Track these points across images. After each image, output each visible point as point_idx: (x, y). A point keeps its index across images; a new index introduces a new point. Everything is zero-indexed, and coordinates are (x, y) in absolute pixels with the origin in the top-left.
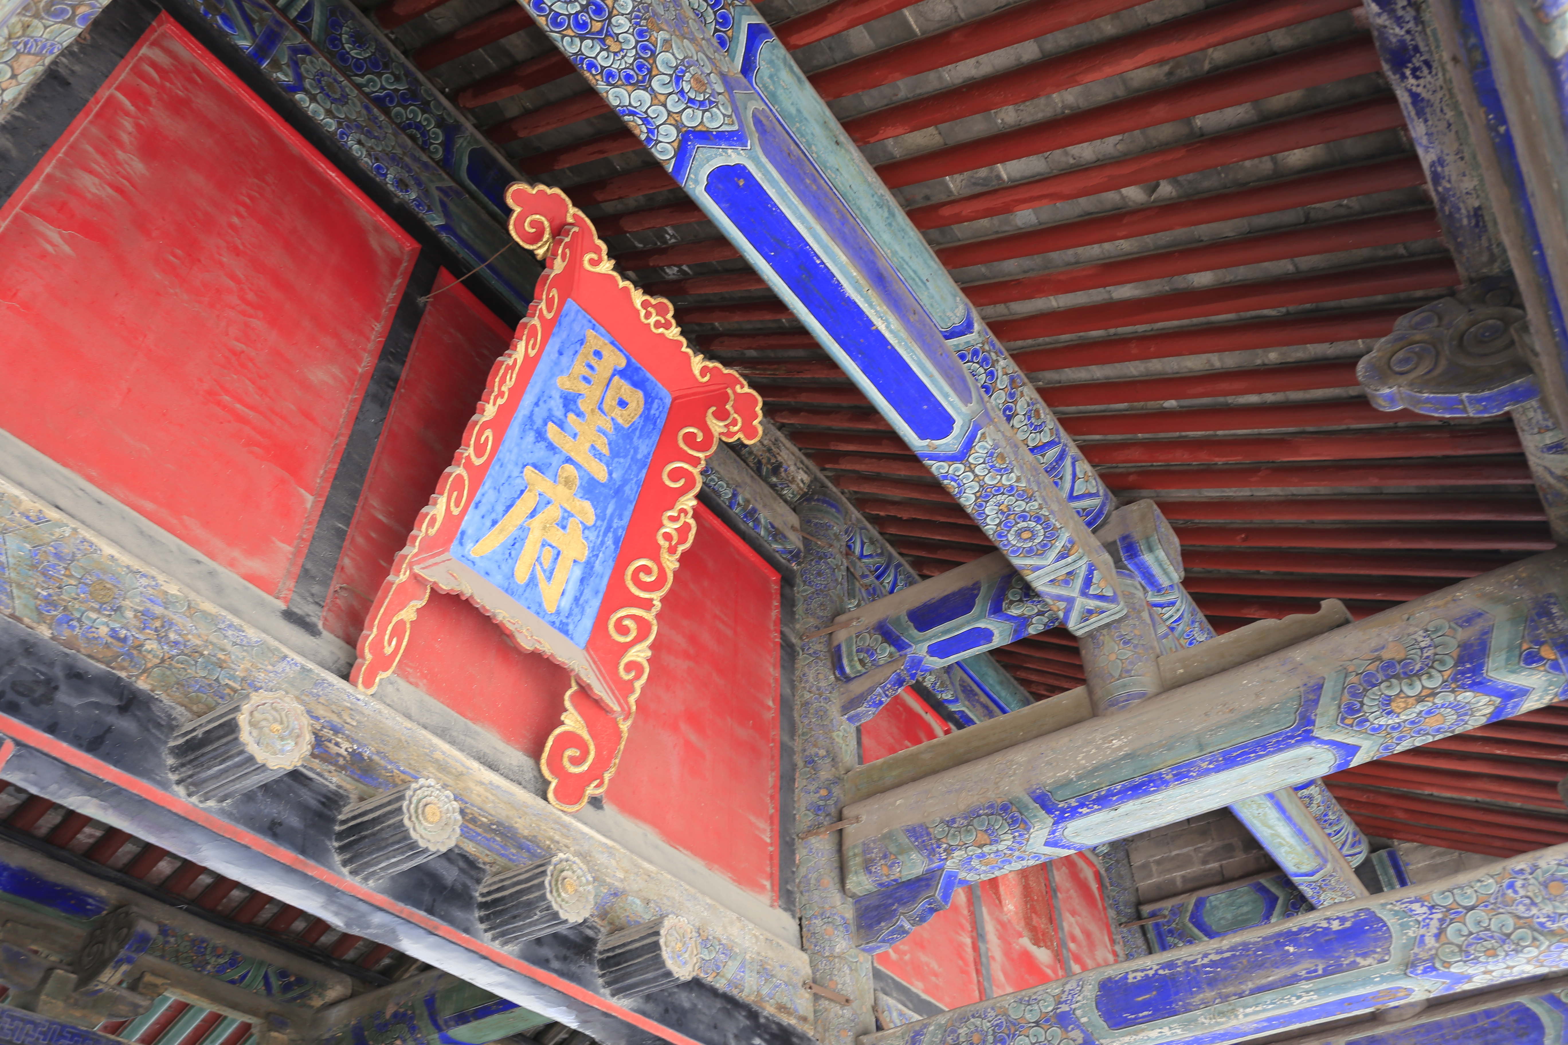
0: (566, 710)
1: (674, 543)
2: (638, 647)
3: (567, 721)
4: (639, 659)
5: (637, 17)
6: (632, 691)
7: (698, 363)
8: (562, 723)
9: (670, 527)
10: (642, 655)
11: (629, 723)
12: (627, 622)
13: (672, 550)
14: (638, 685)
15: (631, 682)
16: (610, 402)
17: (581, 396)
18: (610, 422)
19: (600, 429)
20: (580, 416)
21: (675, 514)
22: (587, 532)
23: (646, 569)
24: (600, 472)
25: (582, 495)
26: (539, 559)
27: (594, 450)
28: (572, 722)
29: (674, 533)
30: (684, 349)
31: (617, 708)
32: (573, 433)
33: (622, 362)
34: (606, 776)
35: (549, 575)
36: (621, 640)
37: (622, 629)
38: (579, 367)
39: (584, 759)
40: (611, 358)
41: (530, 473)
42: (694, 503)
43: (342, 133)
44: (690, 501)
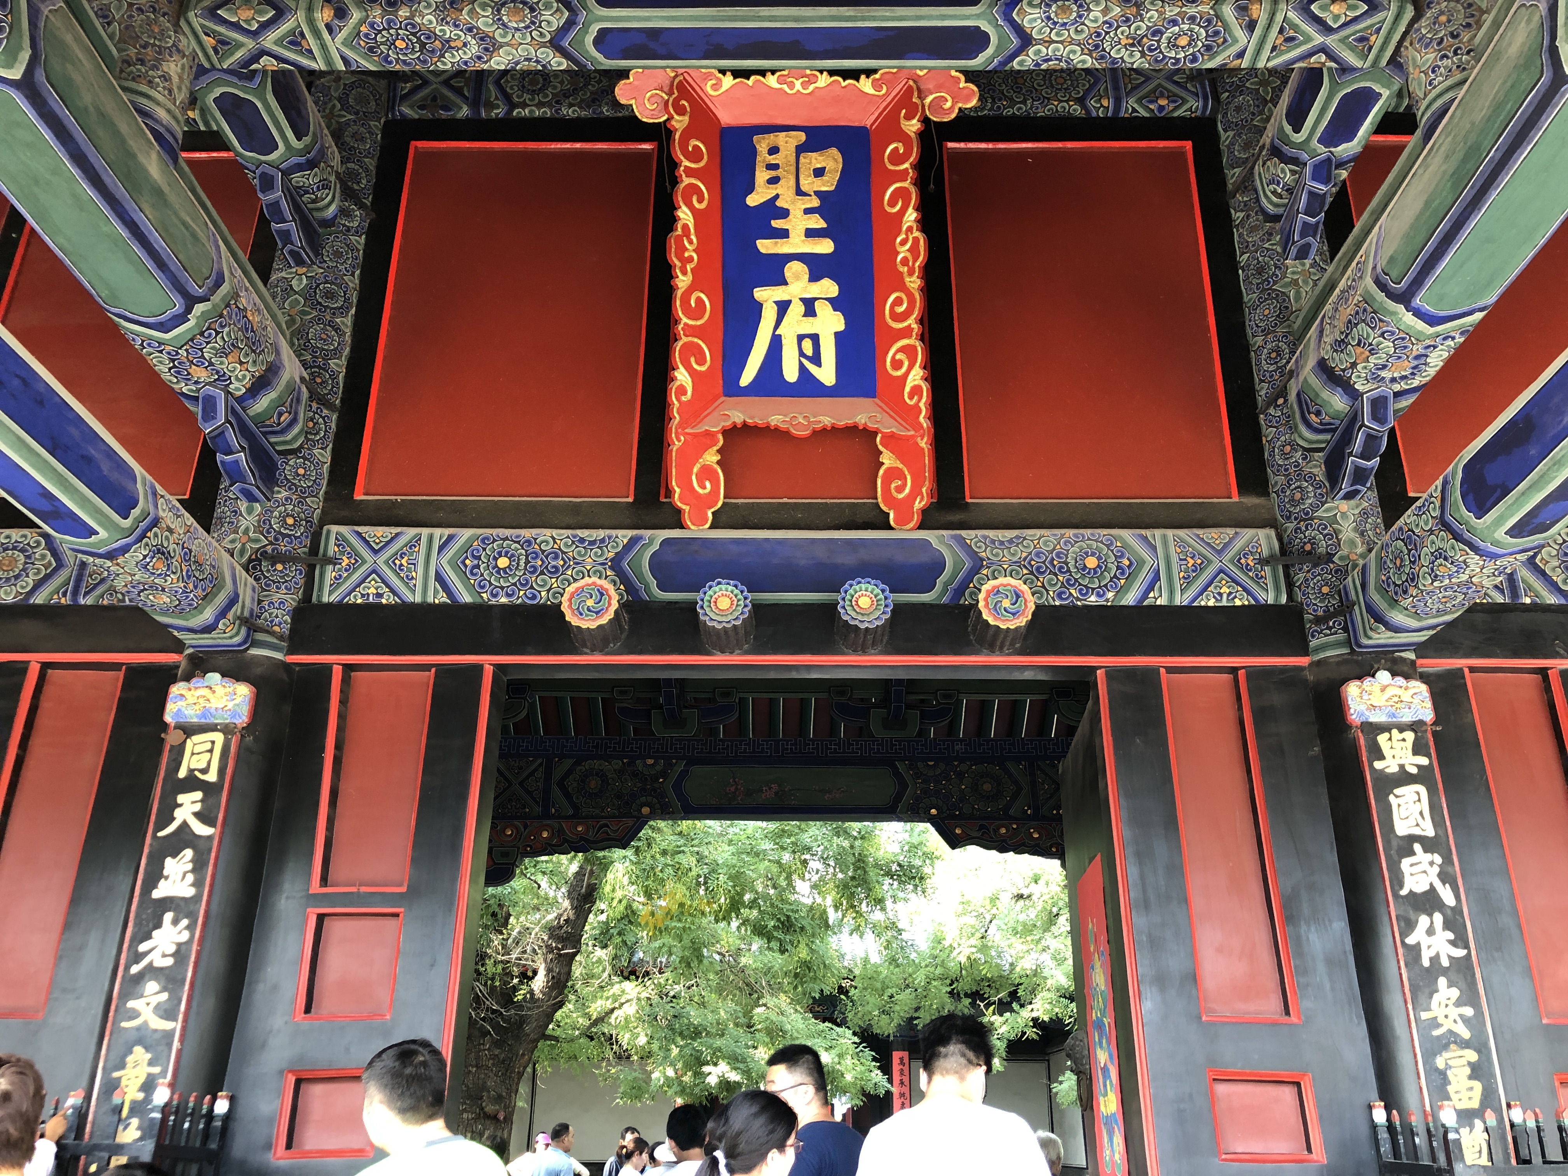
0: (881, 453)
1: (910, 263)
2: (913, 373)
3: (884, 461)
4: (916, 383)
5: (442, 20)
6: (920, 411)
7: (865, 85)
9: (903, 252)
10: (917, 377)
11: (925, 439)
12: (898, 357)
13: (911, 273)
14: (922, 405)
15: (917, 405)
16: (808, 183)
17: (777, 196)
18: (814, 197)
19: (807, 211)
20: (784, 214)
21: (904, 236)
22: (836, 303)
23: (898, 302)
24: (825, 247)
25: (814, 278)
26: (802, 354)
27: (810, 233)
28: (888, 460)
29: (908, 255)
30: (844, 84)
31: (912, 433)
32: (784, 234)
33: (802, 136)
34: (924, 490)
35: (816, 359)
36: (899, 373)
37: (897, 364)
38: (762, 176)
39: (905, 485)
40: (788, 142)
41: (760, 294)
42: (915, 215)
43: (556, 111)
44: (911, 216)
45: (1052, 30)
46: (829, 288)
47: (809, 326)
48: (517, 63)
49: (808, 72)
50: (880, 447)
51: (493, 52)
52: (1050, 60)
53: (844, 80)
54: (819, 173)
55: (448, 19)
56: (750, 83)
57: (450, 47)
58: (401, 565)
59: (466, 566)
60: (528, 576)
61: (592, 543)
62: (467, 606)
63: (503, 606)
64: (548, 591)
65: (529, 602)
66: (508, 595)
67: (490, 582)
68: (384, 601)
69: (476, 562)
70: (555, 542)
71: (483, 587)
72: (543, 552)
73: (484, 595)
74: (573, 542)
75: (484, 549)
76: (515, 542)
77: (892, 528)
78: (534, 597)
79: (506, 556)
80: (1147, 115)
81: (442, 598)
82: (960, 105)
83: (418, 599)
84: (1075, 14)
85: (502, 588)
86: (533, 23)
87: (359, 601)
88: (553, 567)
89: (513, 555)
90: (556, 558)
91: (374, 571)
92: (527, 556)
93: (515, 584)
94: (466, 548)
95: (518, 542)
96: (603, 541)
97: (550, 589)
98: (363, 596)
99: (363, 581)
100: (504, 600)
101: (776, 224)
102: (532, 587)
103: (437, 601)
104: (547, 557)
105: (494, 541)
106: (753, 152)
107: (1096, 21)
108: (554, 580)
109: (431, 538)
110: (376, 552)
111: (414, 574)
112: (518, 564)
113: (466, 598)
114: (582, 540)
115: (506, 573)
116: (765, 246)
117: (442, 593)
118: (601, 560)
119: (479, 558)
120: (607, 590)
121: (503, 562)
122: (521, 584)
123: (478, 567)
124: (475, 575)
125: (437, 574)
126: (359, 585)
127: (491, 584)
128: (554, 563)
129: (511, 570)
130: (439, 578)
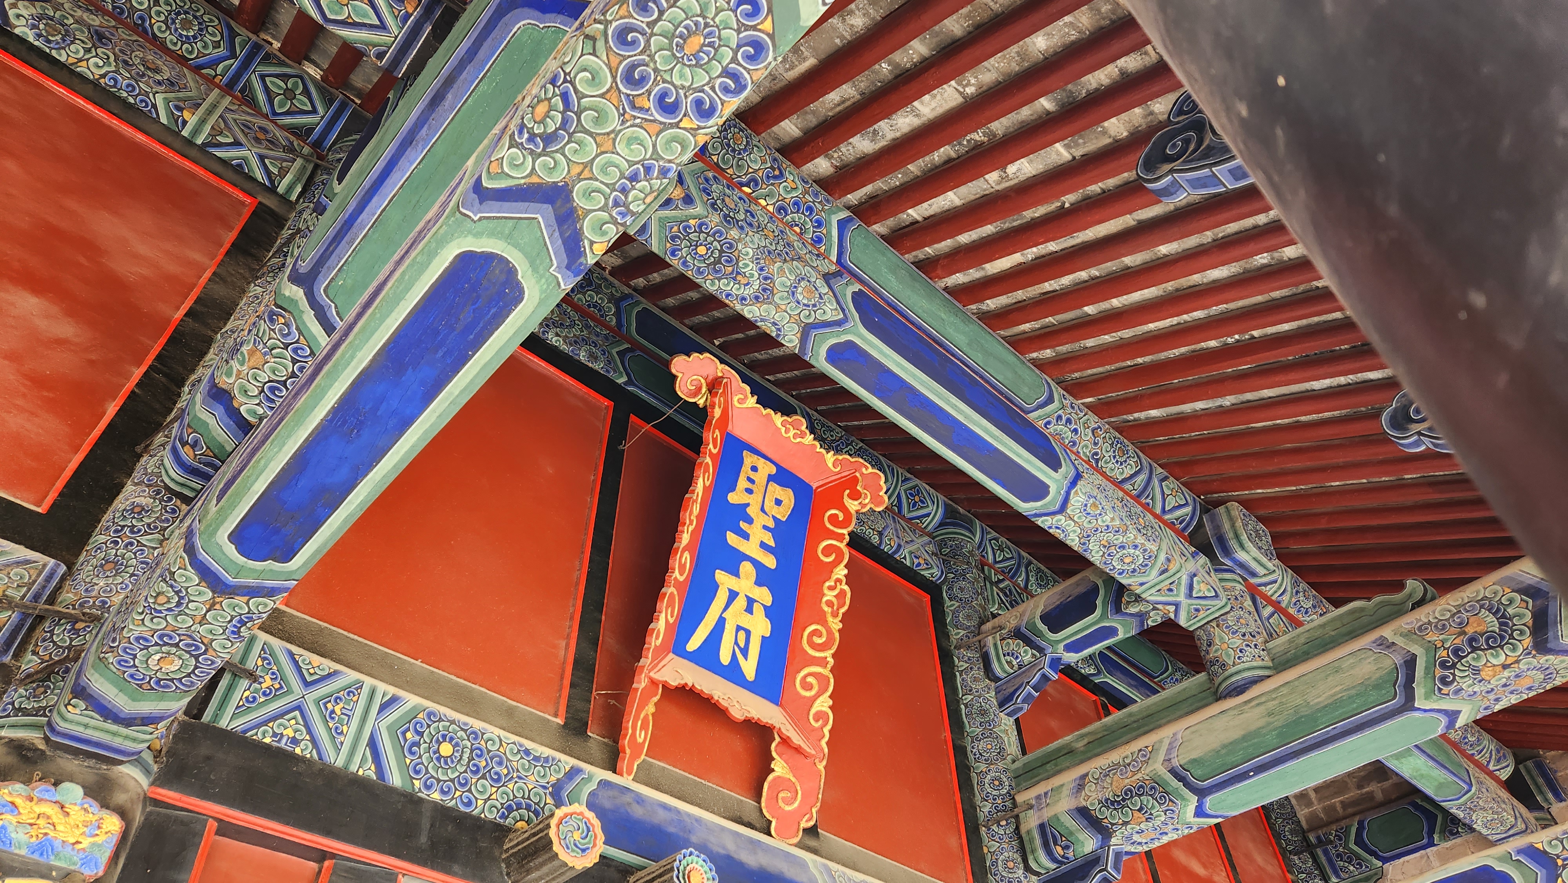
0: (773, 759)
1: (835, 608)
2: (821, 699)
3: (776, 769)
4: (824, 709)
5: (757, 259)
6: (823, 736)
7: (830, 459)
8: (773, 770)
9: (830, 595)
10: (825, 704)
11: (824, 763)
12: (810, 679)
13: (835, 614)
14: (826, 730)
15: (821, 729)
16: (769, 504)
17: (748, 505)
18: (771, 519)
19: (765, 527)
20: (750, 521)
21: (833, 584)
22: (769, 612)
23: (815, 633)
24: (770, 562)
25: (759, 583)
27: (763, 545)
28: (779, 767)
29: (834, 600)
30: (818, 450)
31: (813, 752)
32: (746, 536)
33: (773, 470)
34: (814, 810)
35: (745, 652)
36: (808, 694)
37: (808, 687)
38: (742, 483)
39: (795, 798)
40: (766, 469)
41: (721, 576)
42: (846, 572)
44: (841, 572)
45: (1080, 513)
46: (764, 596)
47: (746, 621)
48: (762, 320)
49: (804, 428)
50: (774, 754)
51: (760, 302)
52: (1057, 528)
53: (820, 448)
54: (778, 503)
55: (761, 261)
56: (764, 412)
57: (735, 279)
58: (333, 712)
59: (406, 740)
60: (468, 775)
61: (537, 759)
62: (392, 790)
63: (435, 803)
64: (486, 801)
65: (462, 808)
66: (443, 792)
67: (427, 768)
68: (298, 751)
69: (417, 738)
70: (501, 745)
71: (417, 772)
72: (489, 751)
73: (416, 783)
74: (519, 751)
75: (429, 726)
76: (462, 729)
78: (469, 804)
79: (450, 742)
80: (908, 564)
81: (369, 771)
83: (340, 763)
85: (439, 781)
86: (814, 306)
87: (267, 740)
88: (496, 773)
89: (457, 745)
90: (500, 763)
91: (299, 708)
92: (472, 751)
93: (452, 781)
94: (411, 717)
95: (465, 731)
96: (546, 760)
97: (489, 799)
98: (275, 735)
99: (281, 715)
100: (436, 796)
101: (743, 525)
102: (470, 791)
103: (360, 773)
104: (492, 759)
105: (441, 720)
106: (741, 463)
108: (494, 789)
109: (373, 692)
110: (307, 684)
111: (345, 728)
112: (461, 757)
113: (396, 780)
114: (527, 752)
115: (446, 763)
116: (732, 538)
117: (370, 765)
118: (543, 782)
119: (421, 734)
120: (594, 827)
121: (446, 749)
122: (460, 783)
123: (417, 744)
124: (413, 754)
125: (372, 735)
126: (274, 719)
127: (427, 772)
128: (497, 769)
129: (452, 762)
130: (373, 744)
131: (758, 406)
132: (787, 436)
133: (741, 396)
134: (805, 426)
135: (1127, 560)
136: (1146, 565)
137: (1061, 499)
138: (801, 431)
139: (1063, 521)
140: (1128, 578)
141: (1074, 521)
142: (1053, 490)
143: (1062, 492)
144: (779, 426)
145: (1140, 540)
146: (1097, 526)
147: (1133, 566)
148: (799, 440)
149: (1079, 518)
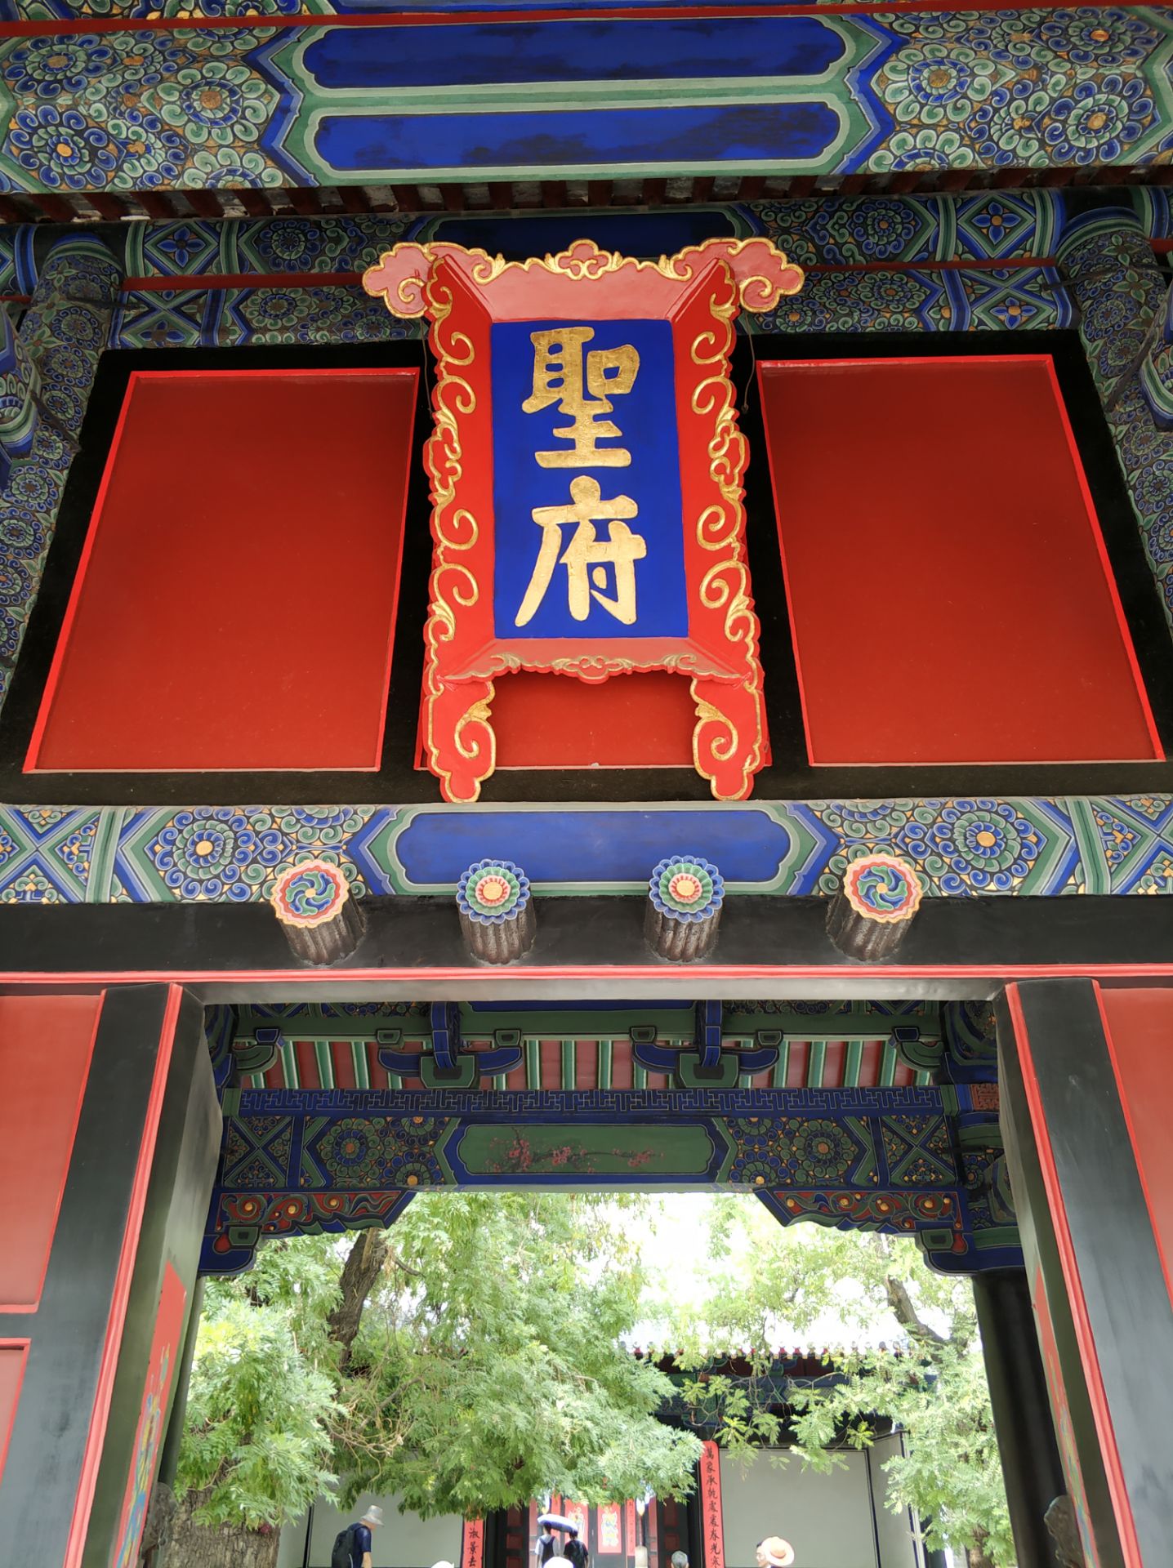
0: (697, 705)
1: (728, 471)
2: (735, 603)
3: (701, 715)
4: (740, 614)
6: (747, 648)
7: (666, 267)
8: (699, 718)
9: (718, 458)
10: (741, 607)
11: (755, 683)
12: (715, 585)
13: (729, 481)
14: (749, 640)
15: (742, 640)
16: (597, 385)
17: (560, 401)
18: (605, 401)
19: (597, 418)
20: (569, 421)
21: (718, 439)
22: (634, 525)
23: (714, 518)
24: (620, 459)
25: (607, 495)
26: (593, 585)
27: (601, 443)
28: (706, 713)
29: (726, 461)
30: (640, 267)
31: (737, 676)
32: (569, 444)
33: (589, 333)
34: (756, 747)
35: (611, 592)
36: (717, 604)
37: (714, 594)
38: (541, 377)
39: (730, 742)
40: (573, 340)
41: (540, 515)
42: (732, 412)
43: (302, 336)
44: (727, 414)
45: (922, 106)
46: (625, 507)
47: (601, 553)
48: (218, 178)
49: (596, 252)
50: (696, 698)
51: (186, 158)
52: (917, 156)
53: (640, 262)
54: (611, 373)
55: (123, 108)
56: (526, 266)
57: (129, 154)
58: (71, 853)
59: (155, 854)
60: (236, 865)
61: (323, 821)
62: (152, 907)
63: (201, 905)
64: (261, 884)
65: (236, 900)
66: (208, 891)
67: (185, 874)
68: (44, 901)
69: (168, 848)
70: (274, 821)
71: (175, 881)
72: (257, 833)
73: (177, 891)
74: (298, 821)
75: (181, 831)
76: (222, 822)
77: (714, 799)
78: (242, 893)
79: (208, 840)
80: (995, 328)
81: (121, 896)
82: (781, 291)
83: (90, 898)
84: (954, 82)
85: (201, 881)
86: (233, 111)
87: (13, 901)
88: (269, 853)
89: (217, 839)
90: (274, 841)
91: (35, 862)
92: (236, 840)
93: (217, 877)
94: (159, 830)
95: (226, 822)
96: (336, 818)
97: (265, 881)
98: (18, 894)
99: (20, 875)
100: (202, 897)
101: (559, 433)
102: (240, 880)
103: (114, 900)
104: (262, 840)
105: (195, 820)
106: (531, 351)
107: (981, 91)
108: (269, 870)
109: (112, 817)
110: (39, 836)
111: (86, 865)
112: (223, 849)
113: (152, 895)
114: (310, 818)
115: (206, 861)
116: (547, 459)
117: (121, 889)
118: (333, 843)
119: (173, 843)
120: (334, 876)
121: (204, 848)
122: (226, 876)
123: (170, 854)
124: (166, 864)
125: (116, 862)
126: (13, 880)
127: (186, 877)
128: (270, 848)
129: (214, 857)
130: (119, 870)
131: (511, 264)
132: (579, 277)
133: (481, 267)
134: (596, 247)
135: (1098, 122)
136: (1144, 107)
137: (865, 108)
138: (595, 258)
139: (910, 139)
140: (1131, 151)
141: (928, 127)
142: (835, 104)
143: (855, 96)
144: (558, 270)
145: (1084, 74)
146: (977, 106)
147: (1119, 125)
148: (600, 272)
149: (931, 115)
